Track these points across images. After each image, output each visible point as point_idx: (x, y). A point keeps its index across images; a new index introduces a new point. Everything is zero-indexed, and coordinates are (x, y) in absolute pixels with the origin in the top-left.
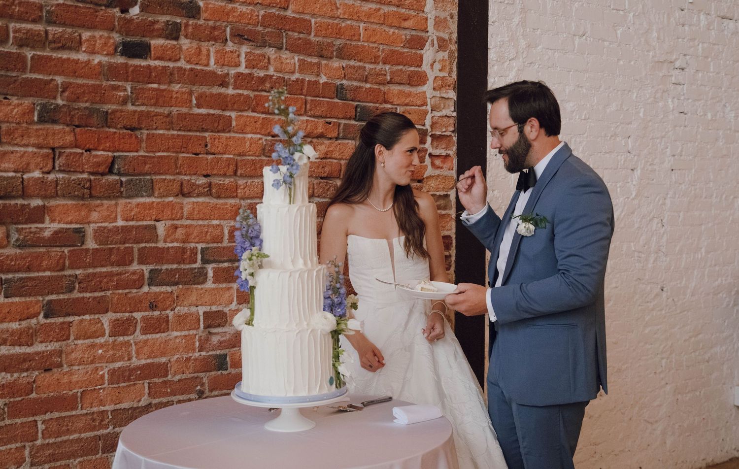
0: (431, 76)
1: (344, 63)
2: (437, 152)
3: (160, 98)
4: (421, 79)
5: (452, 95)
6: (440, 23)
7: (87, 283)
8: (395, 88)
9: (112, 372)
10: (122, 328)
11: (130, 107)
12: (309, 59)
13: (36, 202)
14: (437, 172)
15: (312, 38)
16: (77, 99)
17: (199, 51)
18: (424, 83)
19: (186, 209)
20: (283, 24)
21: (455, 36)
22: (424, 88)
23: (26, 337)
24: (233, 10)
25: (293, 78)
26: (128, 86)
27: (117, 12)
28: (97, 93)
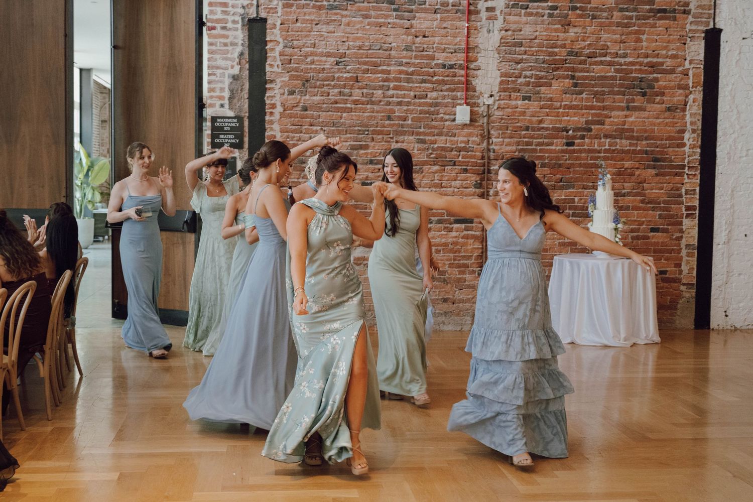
0: (688, 144)
1: (648, 142)
2: (690, 173)
3: (577, 158)
4: (684, 145)
5: (699, 150)
6: (692, 123)
8: (671, 149)
9: (559, 243)
11: (568, 162)
12: (633, 142)
14: (690, 181)
15: (635, 134)
16: (551, 160)
17: (591, 142)
18: (685, 147)
19: (585, 194)
20: (623, 131)
21: (700, 127)
22: (685, 148)
24: (604, 128)
25: (626, 149)
26: (567, 155)
27: (565, 133)
28: (558, 158)
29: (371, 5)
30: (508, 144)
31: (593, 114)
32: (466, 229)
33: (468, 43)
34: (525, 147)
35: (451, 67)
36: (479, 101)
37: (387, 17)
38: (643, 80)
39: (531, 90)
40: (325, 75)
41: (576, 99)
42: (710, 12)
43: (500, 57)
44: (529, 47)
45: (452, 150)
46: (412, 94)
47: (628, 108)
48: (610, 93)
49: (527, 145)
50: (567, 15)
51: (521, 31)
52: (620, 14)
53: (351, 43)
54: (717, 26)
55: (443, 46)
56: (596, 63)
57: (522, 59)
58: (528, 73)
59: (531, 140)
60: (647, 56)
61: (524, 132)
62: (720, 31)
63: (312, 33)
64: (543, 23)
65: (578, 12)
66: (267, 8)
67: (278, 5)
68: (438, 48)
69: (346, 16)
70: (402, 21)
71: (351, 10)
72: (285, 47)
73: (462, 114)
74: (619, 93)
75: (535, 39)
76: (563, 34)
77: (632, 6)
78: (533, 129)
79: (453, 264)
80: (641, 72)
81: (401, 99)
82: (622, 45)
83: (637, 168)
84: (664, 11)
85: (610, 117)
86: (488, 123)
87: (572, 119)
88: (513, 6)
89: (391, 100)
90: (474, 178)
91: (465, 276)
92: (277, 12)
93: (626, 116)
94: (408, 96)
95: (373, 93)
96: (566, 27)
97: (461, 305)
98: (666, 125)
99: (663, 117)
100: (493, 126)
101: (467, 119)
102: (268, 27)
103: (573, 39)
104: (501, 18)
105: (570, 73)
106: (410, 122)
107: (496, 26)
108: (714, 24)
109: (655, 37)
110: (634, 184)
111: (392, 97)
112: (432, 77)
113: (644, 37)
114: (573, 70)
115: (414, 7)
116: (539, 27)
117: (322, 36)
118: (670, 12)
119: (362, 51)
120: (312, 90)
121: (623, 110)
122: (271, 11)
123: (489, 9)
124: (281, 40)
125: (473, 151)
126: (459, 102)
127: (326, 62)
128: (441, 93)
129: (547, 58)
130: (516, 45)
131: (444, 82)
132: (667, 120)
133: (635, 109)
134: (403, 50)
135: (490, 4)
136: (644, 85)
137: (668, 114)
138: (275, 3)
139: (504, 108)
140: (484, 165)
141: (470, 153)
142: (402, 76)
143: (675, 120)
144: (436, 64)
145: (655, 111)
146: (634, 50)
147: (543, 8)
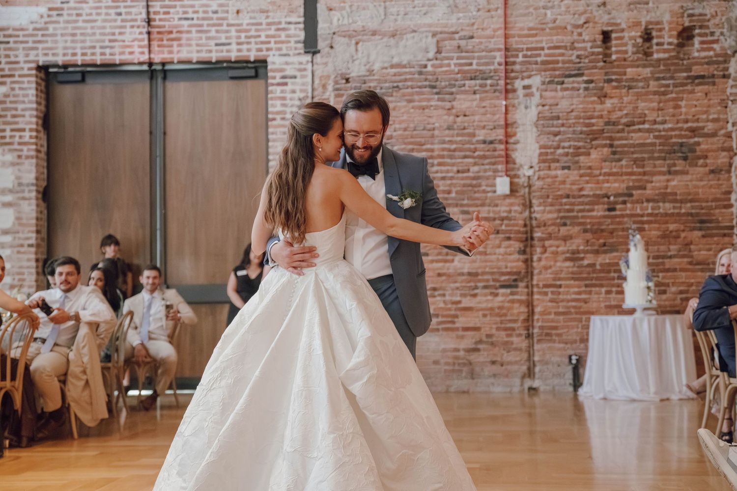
0: (735, 205)
1: (694, 204)
3: (620, 223)
7: (597, 279)
8: (717, 211)
9: (605, 306)
10: (608, 292)
11: (610, 227)
12: (676, 205)
13: (582, 255)
15: (678, 197)
16: (593, 225)
17: (633, 208)
18: (732, 207)
20: (666, 194)
22: (733, 209)
23: (579, 293)
24: (646, 193)
25: (670, 212)
26: (609, 220)
27: (606, 199)
28: (600, 224)
29: (414, 90)
30: (550, 212)
31: (634, 181)
32: (512, 294)
33: (506, 119)
34: (567, 214)
35: (491, 142)
36: (519, 173)
37: (429, 100)
38: (684, 144)
39: (570, 160)
41: (615, 166)
43: (538, 131)
44: (567, 120)
45: (494, 219)
46: (455, 169)
47: (669, 173)
48: (649, 158)
49: (568, 212)
50: (603, 88)
51: (557, 105)
52: (656, 83)
53: (397, 126)
55: (482, 124)
56: (634, 131)
57: (560, 132)
58: (566, 144)
59: (572, 207)
60: (687, 121)
61: (564, 200)
64: (578, 96)
65: (614, 84)
67: (330, 95)
68: (477, 126)
70: (444, 103)
71: (397, 96)
73: (502, 185)
74: (659, 158)
75: (572, 111)
76: (599, 106)
77: (668, 75)
78: (574, 197)
79: (500, 327)
80: (680, 136)
81: (444, 175)
82: (660, 112)
83: (683, 231)
84: (703, 77)
85: (652, 182)
86: (530, 193)
87: (613, 185)
88: (549, 83)
90: (517, 245)
91: (512, 339)
93: (668, 181)
94: (451, 171)
96: (603, 99)
97: (509, 367)
98: (711, 187)
99: (707, 179)
100: (534, 197)
101: (507, 190)
103: (610, 110)
104: (537, 95)
105: (608, 142)
106: (453, 195)
107: (533, 102)
109: (695, 103)
110: (680, 246)
111: (437, 172)
112: (474, 152)
113: (683, 103)
114: (611, 139)
115: (454, 90)
116: (575, 101)
118: (709, 77)
119: (407, 133)
121: (665, 175)
123: (525, 87)
125: (515, 220)
126: (500, 174)
128: (483, 167)
129: (585, 129)
130: (552, 118)
131: (484, 157)
132: (712, 183)
133: (676, 173)
134: (445, 130)
135: (527, 82)
136: (684, 149)
137: (712, 176)
138: (328, 94)
139: (543, 178)
140: (526, 233)
141: (512, 222)
142: (445, 153)
143: (720, 182)
144: (477, 141)
145: (698, 173)
146: (673, 116)
147: (578, 83)
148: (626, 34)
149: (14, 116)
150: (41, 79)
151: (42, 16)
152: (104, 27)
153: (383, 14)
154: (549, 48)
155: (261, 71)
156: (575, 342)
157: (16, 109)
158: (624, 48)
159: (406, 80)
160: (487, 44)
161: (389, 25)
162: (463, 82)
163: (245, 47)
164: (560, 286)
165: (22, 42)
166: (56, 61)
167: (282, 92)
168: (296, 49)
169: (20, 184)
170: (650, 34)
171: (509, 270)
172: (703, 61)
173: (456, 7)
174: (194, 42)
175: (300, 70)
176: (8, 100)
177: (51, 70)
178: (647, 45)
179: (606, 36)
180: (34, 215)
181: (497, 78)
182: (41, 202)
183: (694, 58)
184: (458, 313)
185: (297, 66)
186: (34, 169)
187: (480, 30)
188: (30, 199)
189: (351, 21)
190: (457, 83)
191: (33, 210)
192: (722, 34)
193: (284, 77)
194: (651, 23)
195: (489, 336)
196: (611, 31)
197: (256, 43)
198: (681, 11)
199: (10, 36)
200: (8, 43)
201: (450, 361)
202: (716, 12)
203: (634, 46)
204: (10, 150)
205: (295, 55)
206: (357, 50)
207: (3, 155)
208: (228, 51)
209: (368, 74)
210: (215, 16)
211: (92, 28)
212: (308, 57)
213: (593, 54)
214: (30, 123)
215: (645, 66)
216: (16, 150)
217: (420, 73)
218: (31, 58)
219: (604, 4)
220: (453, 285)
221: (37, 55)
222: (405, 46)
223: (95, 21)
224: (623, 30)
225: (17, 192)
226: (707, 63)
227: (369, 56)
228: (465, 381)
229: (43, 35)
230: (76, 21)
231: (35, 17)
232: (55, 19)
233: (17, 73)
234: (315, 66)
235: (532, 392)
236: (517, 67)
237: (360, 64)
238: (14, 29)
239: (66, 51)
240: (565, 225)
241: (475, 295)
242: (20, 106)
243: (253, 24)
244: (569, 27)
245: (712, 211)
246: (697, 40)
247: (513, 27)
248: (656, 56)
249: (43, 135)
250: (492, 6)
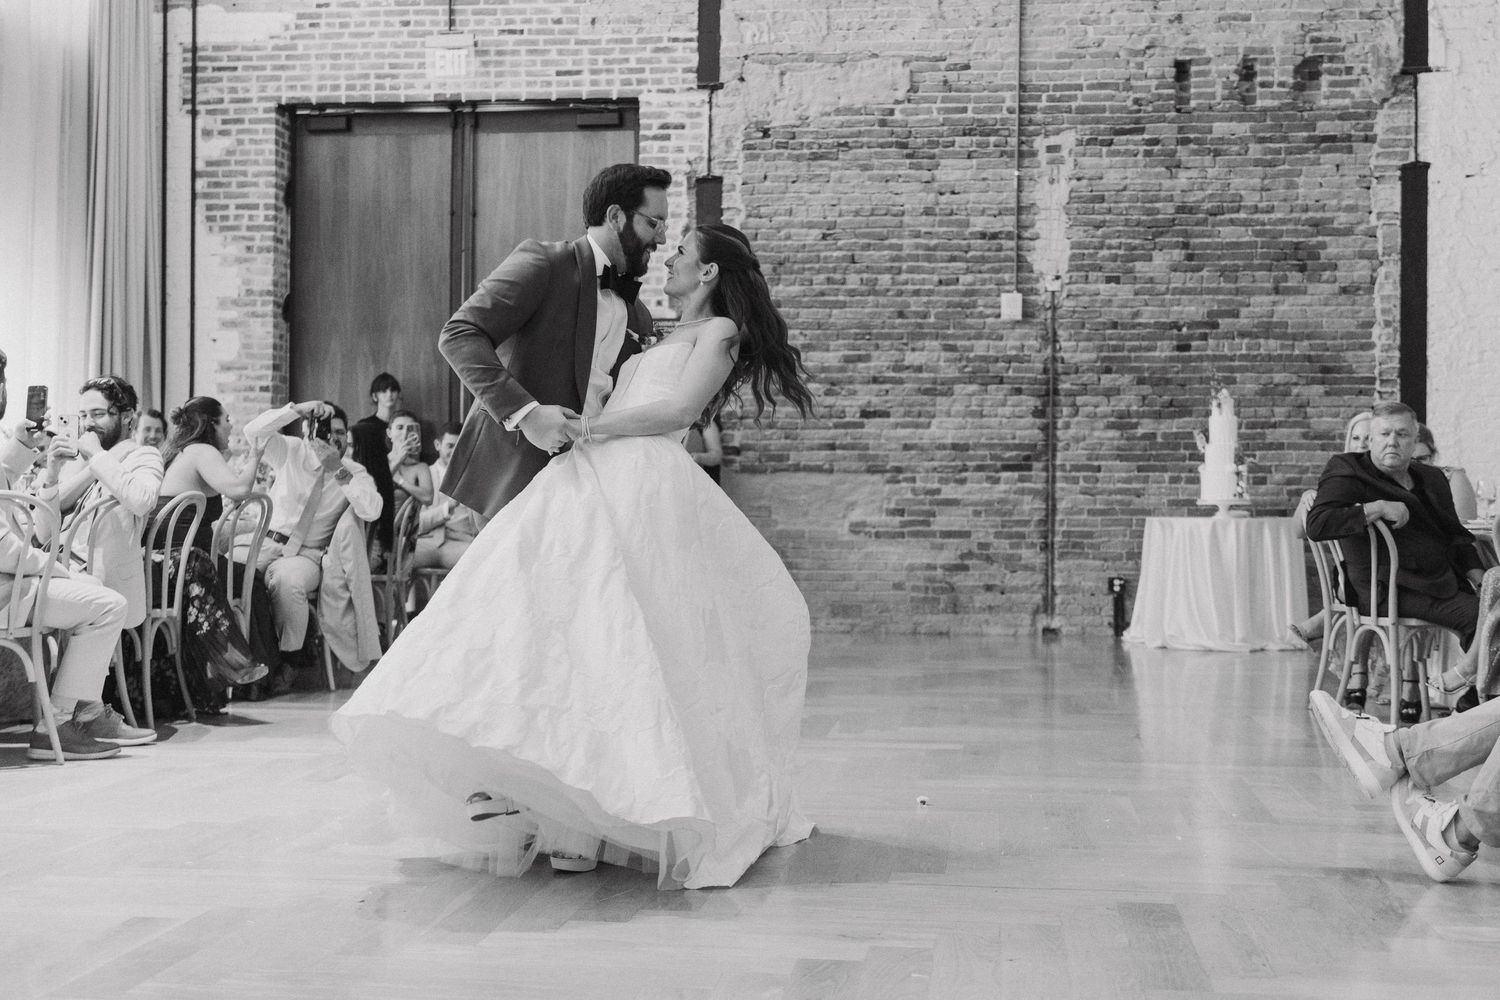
0: (1379, 344)
1: (1312, 342)
2: (1383, 390)
3: (1195, 370)
4: (1372, 346)
5: (1397, 354)
6: (1384, 312)
7: (1157, 458)
8: (1349, 354)
9: (1169, 501)
10: (1174, 480)
11: (1181, 375)
12: (1286, 342)
13: (1134, 420)
15: (1290, 331)
16: (1154, 373)
17: (1218, 345)
18: (1373, 349)
20: (1270, 325)
21: (1398, 318)
22: (1374, 351)
23: (1128, 481)
24: (1239, 322)
25: (1276, 354)
26: (1180, 365)
27: (1175, 331)
28: (1164, 370)
29: (873, 150)
30: (1085, 350)
31: (1219, 302)
32: (1022, 480)
33: (1019, 202)
34: (1112, 354)
35: (994, 236)
36: (1038, 286)
37: (896, 166)
38: (1301, 246)
39: (1119, 267)
40: (805, 255)
41: (1191, 279)
42: (1409, 137)
43: (1070, 219)
44: (1116, 202)
45: (997, 360)
46: (936, 278)
47: (1277, 291)
48: (1246, 268)
49: (1115, 351)
50: (1173, 153)
51: (1101, 178)
52: (1259, 147)
53: (844, 207)
54: (1422, 159)
55: (981, 207)
56: (1222, 223)
57: (1104, 222)
58: (1114, 242)
59: (1121, 343)
60: (1306, 209)
61: (1109, 331)
62: (1427, 166)
63: (787, 195)
64: (1136, 163)
65: (1192, 146)
66: (722, 162)
67: (737, 157)
68: (973, 210)
69: (836, 168)
70: (920, 172)
71: (844, 160)
72: (749, 216)
73: (1011, 305)
74: (1260, 268)
75: (1125, 189)
76: (1168, 181)
77: (1278, 134)
78: (1124, 326)
79: (1001, 533)
80: (1296, 232)
81: (917, 287)
82: (1264, 193)
83: (1296, 384)
84: (1332, 139)
85: (1249, 305)
86: (1054, 319)
87: (1187, 309)
88: (1089, 142)
89: (903, 288)
90: (1032, 402)
91: (1019, 551)
92: (736, 168)
93: (1274, 303)
94: (929, 282)
95: (876, 279)
96: (1174, 170)
97: (1014, 596)
98: (1341, 315)
99: (1334, 302)
100: (1062, 324)
101: (1017, 314)
102: (724, 188)
103: (1185, 188)
104: (1070, 161)
105: (1181, 239)
106: (932, 320)
107: (1062, 173)
108: (1417, 155)
109: (1319, 179)
110: (1290, 409)
111: (906, 283)
112: (966, 252)
113: (1301, 180)
114: (1186, 234)
115: (936, 151)
116: (1129, 173)
117: (801, 198)
118: (1342, 140)
119: (859, 218)
120: (787, 277)
121: (1269, 294)
122: (729, 166)
123: (1050, 149)
124: (742, 207)
125: (1029, 361)
126: (1007, 288)
127: (807, 235)
128: (979, 276)
129: (1144, 218)
130: (1093, 200)
131: (983, 260)
132: (1343, 308)
133: (1289, 291)
134: (922, 214)
135: (1053, 140)
136: (1301, 254)
137: (1342, 298)
138: (734, 154)
139: (1077, 295)
140: (1047, 383)
141: (1025, 365)
142: (921, 252)
143: (1356, 308)
144: (971, 234)
145: (1321, 294)
146: (1285, 200)
147: (1136, 143)
148: (1212, 67)
149: (242, 185)
150: (284, 125)
151: (287, 28)
152: (383, 45)
153: (825, 27)
154: (1090, 87)
155: (628, 116)
156: (1119, 557)
157: (244, 174)
158: (1209, 90)
159: (860, 134)
160: (992, 79)
161: (835, 46)
162: (950, 139)
163: (603, 77)
164: (1098, 469)
165: (255, 68)
166: (307, 98)
167: (661, 149)
168: (684, 81)
169: (249, 292)
170: (1252, 67)
171: (1017, 441)
172: (1334, 113)
173: (942, 17)
174: (522, 69)
175: (690, 115)
176: (233, 159)
177: (299, 112)
178: (1246, 85)
179: (1182, 69)
180: (270, 341)
181: (1006, 133)
182: (281, 320)
183: (1319, 109)
184: (935, 508)
185: (686, 109)
186: (270, 268)
187: (980, 56)
188: (264, 316)
189: (773, 38)
190: (941, 140)
191: (268, 333)
192: (1364, 71)
193: (664, 127)
194: (1252, 50)
195: (983, 546)
196: (1190, 61)
197: (622, 72)
198: (1302, 33)
199: (238, 59)
200: (235, 69)
201: (921, 583)
202: (1356, 36)
203: (1225, 86)
204: (235, 238)
205: (682, 91)
206: (782, 85)
207: (225, 247)
208: (576, 84)
209: (799, 122)
210: (557, 27)
211: (365, 45)
212: (704, 95)
213: (1160, 97)
214: (267, 196)
215: (1241, 119)
216: (244, 238)
217: (883, 123)
218: (270, 93)
219: (1179, 18)
220: (926, 464)
221: (278, 89)
222: (860, 80)
223: (370, 34)
224: (1208, 61)
225: (246, 305)
226: (1341, 118)
227: (800, 94)
228: (943, 617)
229: (288, 57)
230: (340, 35)
231: (277, 29)
232: (308, 31)
233: (247, 117)
234: (714, 110)
235: (1049, 635)
236: (1038, 117)
237: (786, 107)
238: (244, 48)
239: (323, 83)
240: (1108, 371)
241: (962, 481)
242: (252, 169)
243: (617, 41)
244: (1121, 53)
245: (1342, 354)
246: (1325, 79)
247: (1032, 52)
248: (1259, 103)
249: (284, 215)
250: (1000, 18)
